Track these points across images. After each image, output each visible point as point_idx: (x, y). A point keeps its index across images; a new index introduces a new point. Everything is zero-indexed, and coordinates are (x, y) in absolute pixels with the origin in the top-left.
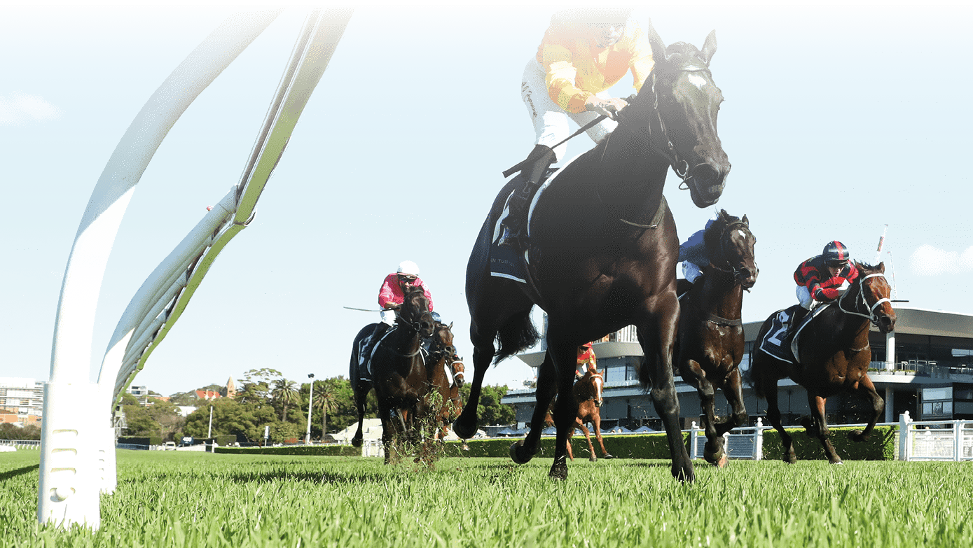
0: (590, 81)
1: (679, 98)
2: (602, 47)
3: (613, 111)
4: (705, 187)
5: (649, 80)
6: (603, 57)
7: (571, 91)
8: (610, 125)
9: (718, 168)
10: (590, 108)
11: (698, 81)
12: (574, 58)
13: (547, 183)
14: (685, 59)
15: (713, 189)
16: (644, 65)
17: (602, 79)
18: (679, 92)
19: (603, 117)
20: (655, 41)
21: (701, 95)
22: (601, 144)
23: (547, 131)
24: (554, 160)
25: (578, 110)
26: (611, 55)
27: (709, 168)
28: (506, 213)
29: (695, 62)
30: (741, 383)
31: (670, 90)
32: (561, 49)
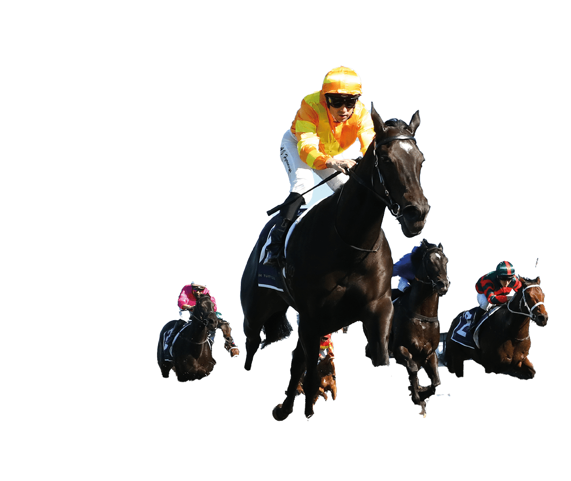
0: (329, 146)
1: (393, 159)
2: (338, 123)
3: (346, 168)
4: (412, 223)
5: (371, 146)
6: (339, 129)
7: (316, 154)
8: (343, 178)
9: (421, 208)
10: (329, 166)
11: (407, 147)
12: (317, 131)
13: (298, 220)
14: (397, 131)
15: (417, 224)
16: (367, 135)
17: (338, 145)
18: (393, 155)
19: (339, 173)
20: (375, 119)
21: (408, 157)
22: (337, 193)
23: (299, 182)
24: (304, 203)
25: (320, 166)
26: (345, 129)
27: (414, 209)
28: (269, 241)
29: (404, 134)
30: (437, 363)
31: (386, 153)
32: (309, 124)
